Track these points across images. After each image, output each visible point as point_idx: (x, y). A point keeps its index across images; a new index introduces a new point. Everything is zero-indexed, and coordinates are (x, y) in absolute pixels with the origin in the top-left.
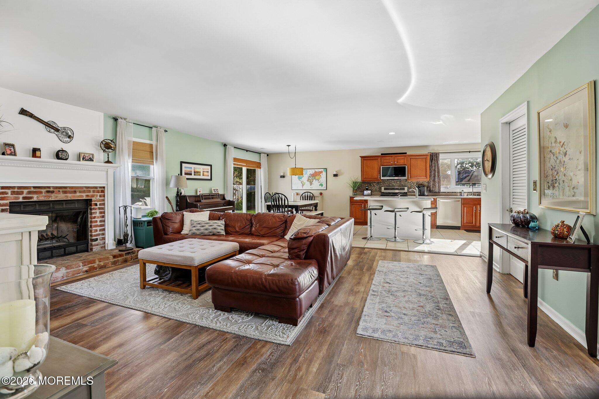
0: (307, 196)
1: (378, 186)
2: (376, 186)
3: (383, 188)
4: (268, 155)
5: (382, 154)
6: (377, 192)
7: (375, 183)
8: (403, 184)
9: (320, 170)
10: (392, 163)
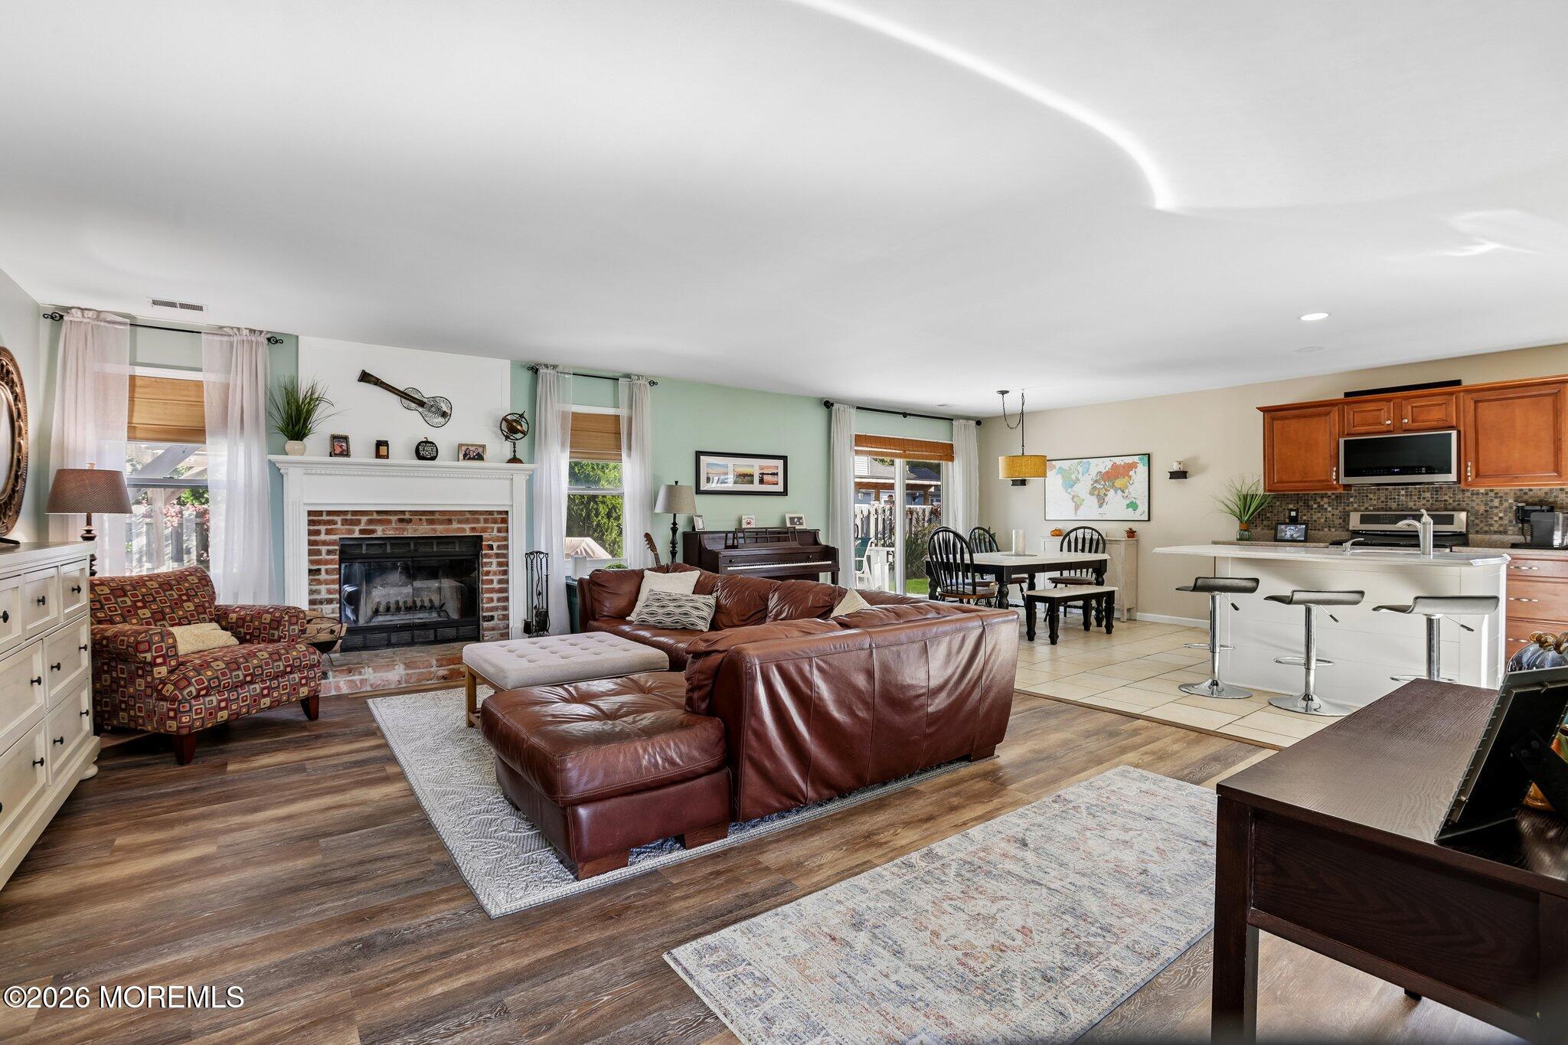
0: (1084, 539)
1: (1340, 508)
2: (1330, 509)
3: (1356, 517)
4: (979, 423)
5: (1347, 395)
6: (1333, 530)
7: (1326, 500)
8: (1451, 501)
9: (1129, 460)
10: (1389, 422)
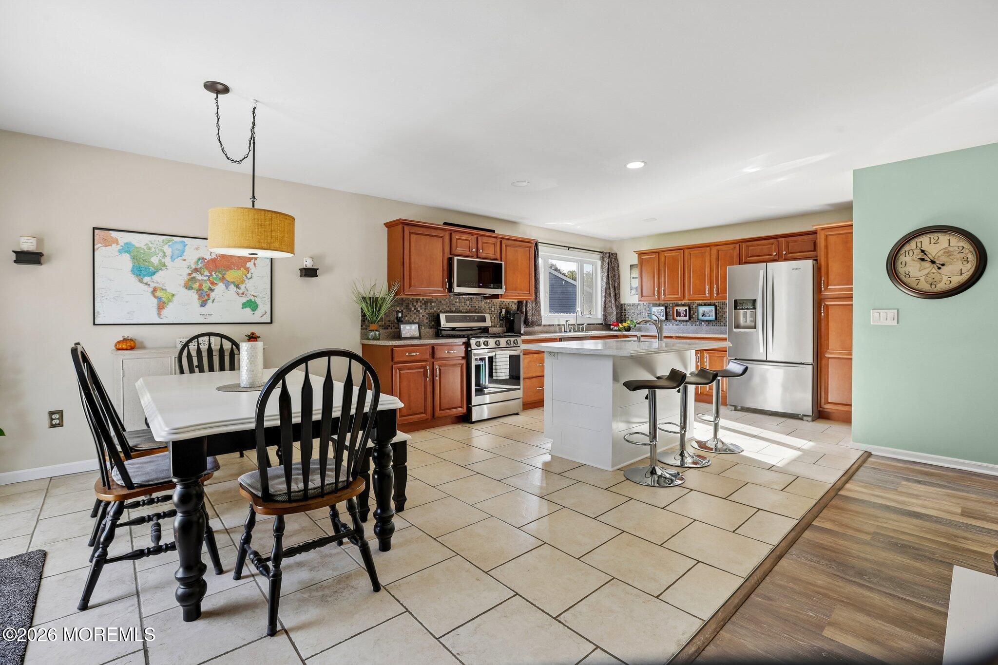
2: (421, 311)
3: (443, 317)
5: (445, 224)
6: (425, 328)
7: (419, 304)
10: (473, 250)
